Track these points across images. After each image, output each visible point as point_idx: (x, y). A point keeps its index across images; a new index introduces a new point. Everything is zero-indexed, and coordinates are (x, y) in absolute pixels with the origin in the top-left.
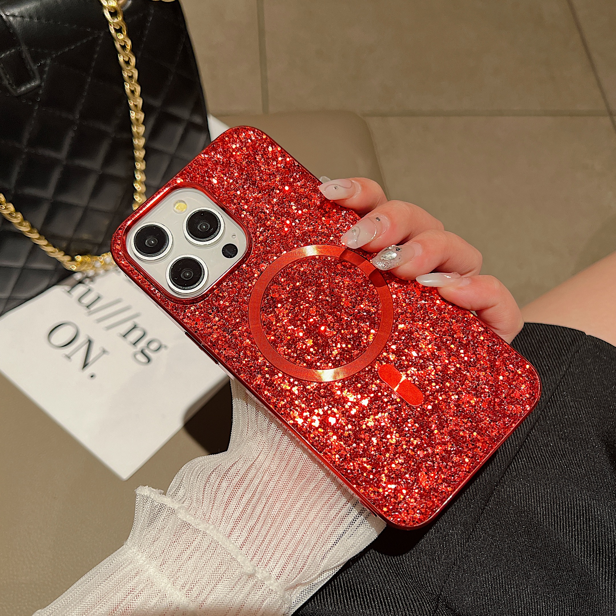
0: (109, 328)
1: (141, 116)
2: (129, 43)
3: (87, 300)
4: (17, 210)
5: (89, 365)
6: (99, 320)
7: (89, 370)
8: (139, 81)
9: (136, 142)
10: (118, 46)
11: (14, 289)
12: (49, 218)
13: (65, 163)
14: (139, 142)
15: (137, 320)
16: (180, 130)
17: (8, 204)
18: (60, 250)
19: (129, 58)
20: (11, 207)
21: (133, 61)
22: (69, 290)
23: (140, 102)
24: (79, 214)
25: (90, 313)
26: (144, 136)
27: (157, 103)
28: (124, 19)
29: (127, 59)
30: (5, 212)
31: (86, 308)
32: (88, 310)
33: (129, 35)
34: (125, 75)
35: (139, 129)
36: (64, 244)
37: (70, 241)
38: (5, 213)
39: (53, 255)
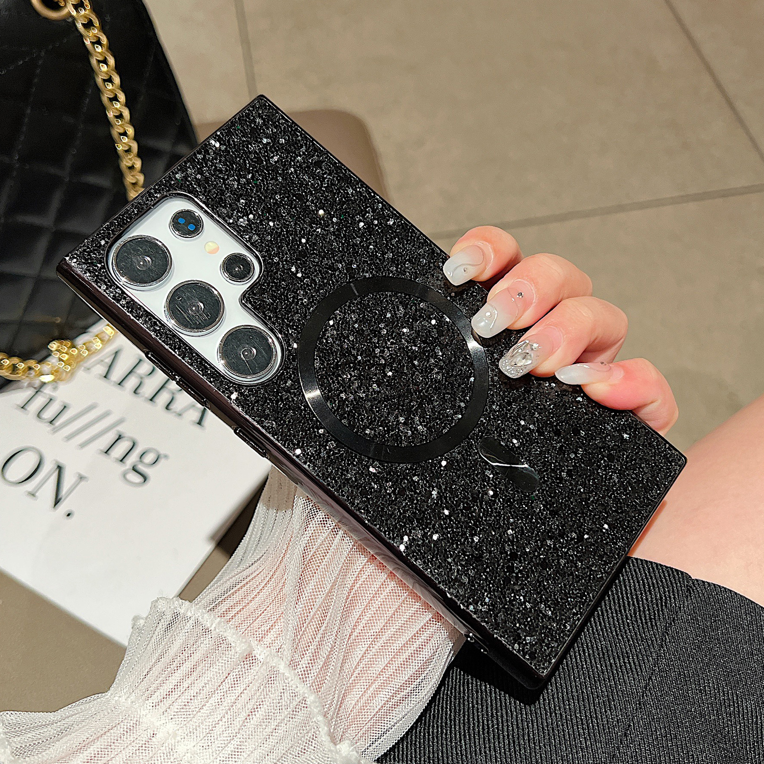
0: (83, 445)
3: (48, 414)
5: (63, 499)
6: (70, 437)
7: (64, 506)
15: (121, 428)
25: (55, 431)
31: (48, 423)
32: (52, 427)
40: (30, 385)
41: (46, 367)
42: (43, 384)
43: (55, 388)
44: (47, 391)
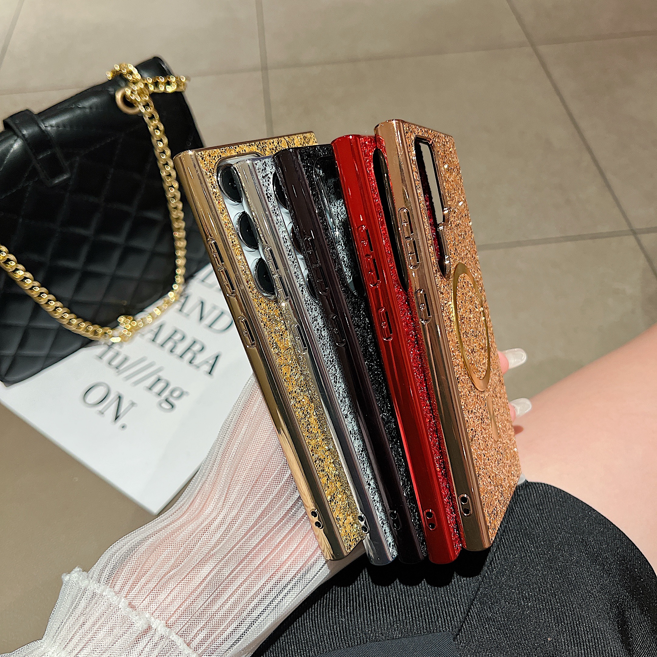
0: (136, 383)
3: (116, 362)
5: (120, 416)
6: (127, 378)
7: (120, 422)
11: (51, 348)
12: (80, 286)
13: (92, 238)
15: (160, 374)
24: (106, 282)
25: (119, 373)
31: (115, 369)
32: (117, 371)
37: (100, 305)
40: (105, 344)
41: (116, 332)
42: (113, 343)
43: (121, 347)
44: (116, 348)
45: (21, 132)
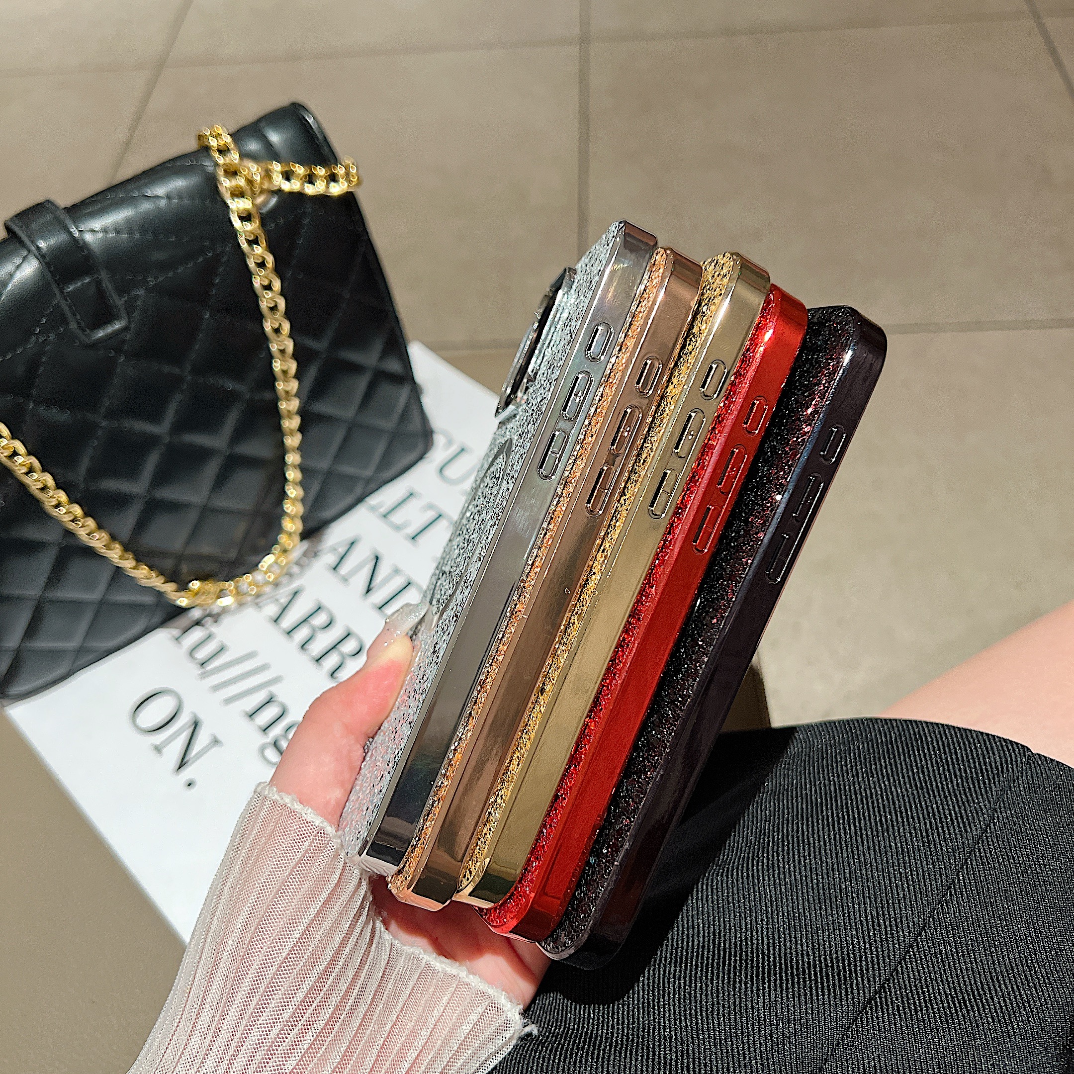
0: (229, 701)
1: (293, 366)
2: (270, 260)
3: (201, 654)
4: (87, 514)
5: (189, 763)
6: (216, 688)
7: (188, 773)
8: (288, 315)
9: (283, 406)
10: (251, 264)
11: (87, 635)
12: (141, 525)
13: (167, 440)
14: (290, 406)
15: (274, 689)
16: (362, 383)
17: (72, 505)
18: (161, 573)
19: (271, 281)
20: (77, 510)
21: (277, 285)
22: (177, 636)
23: (290, 345)
24: (192, 516)
25: (204, 675)
26: (297, 395)
27: (319, 345)
28: (263, 224)
29: (266, 283)
30: (67, 519)
31: (199, 666)
32: (202, 671)
33: (271, 249)
34: (264, 305)
35: (288, 386)
36: (169, 564)
37: (180, 558)
38: (65, 520)
39: (145, 583)
45: (33, 242)
